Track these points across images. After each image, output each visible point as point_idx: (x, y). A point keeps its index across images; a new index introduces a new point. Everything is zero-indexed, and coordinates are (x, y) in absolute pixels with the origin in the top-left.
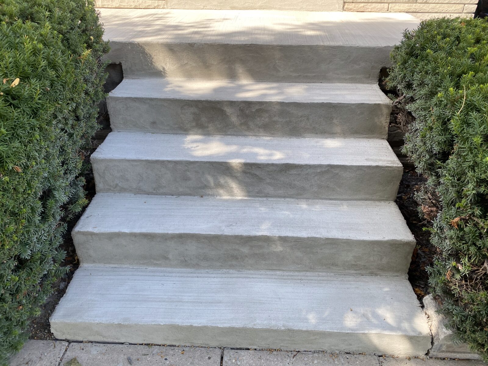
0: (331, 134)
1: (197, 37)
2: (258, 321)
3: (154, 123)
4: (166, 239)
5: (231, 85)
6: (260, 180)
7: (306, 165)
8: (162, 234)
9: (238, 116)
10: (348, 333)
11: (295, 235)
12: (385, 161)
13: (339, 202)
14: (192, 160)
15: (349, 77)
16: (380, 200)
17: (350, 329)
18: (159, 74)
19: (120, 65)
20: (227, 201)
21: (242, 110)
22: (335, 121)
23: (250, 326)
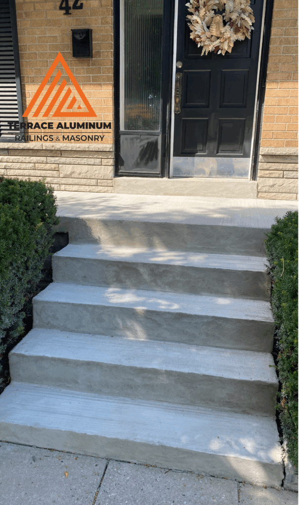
0: (224, 294)
1: (127, 216)
2: (138, 436)
3: (85, 277)
4: (77, 365)
5: (149, 252)
6: (159, 325)
7: (195, 315)
8: (74, 360)
9: (149, 275)
10: (211, 454)
11: (178, 370)
12: (261, 317)
13: (224, 350)
14: (107, 305)
15: (243, 250)
16: (258, 351)
17: (213, 451)
18: (96, 241)
19: (67, 234)
20: (131, 341)
21: (152, 270)
22: (225, 283)
23: (131, 439)
